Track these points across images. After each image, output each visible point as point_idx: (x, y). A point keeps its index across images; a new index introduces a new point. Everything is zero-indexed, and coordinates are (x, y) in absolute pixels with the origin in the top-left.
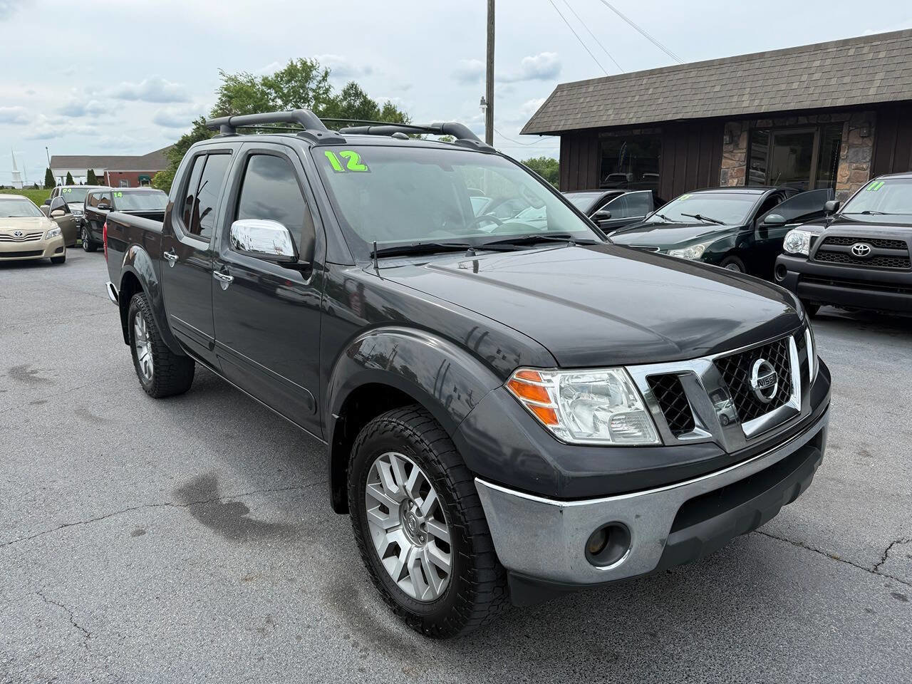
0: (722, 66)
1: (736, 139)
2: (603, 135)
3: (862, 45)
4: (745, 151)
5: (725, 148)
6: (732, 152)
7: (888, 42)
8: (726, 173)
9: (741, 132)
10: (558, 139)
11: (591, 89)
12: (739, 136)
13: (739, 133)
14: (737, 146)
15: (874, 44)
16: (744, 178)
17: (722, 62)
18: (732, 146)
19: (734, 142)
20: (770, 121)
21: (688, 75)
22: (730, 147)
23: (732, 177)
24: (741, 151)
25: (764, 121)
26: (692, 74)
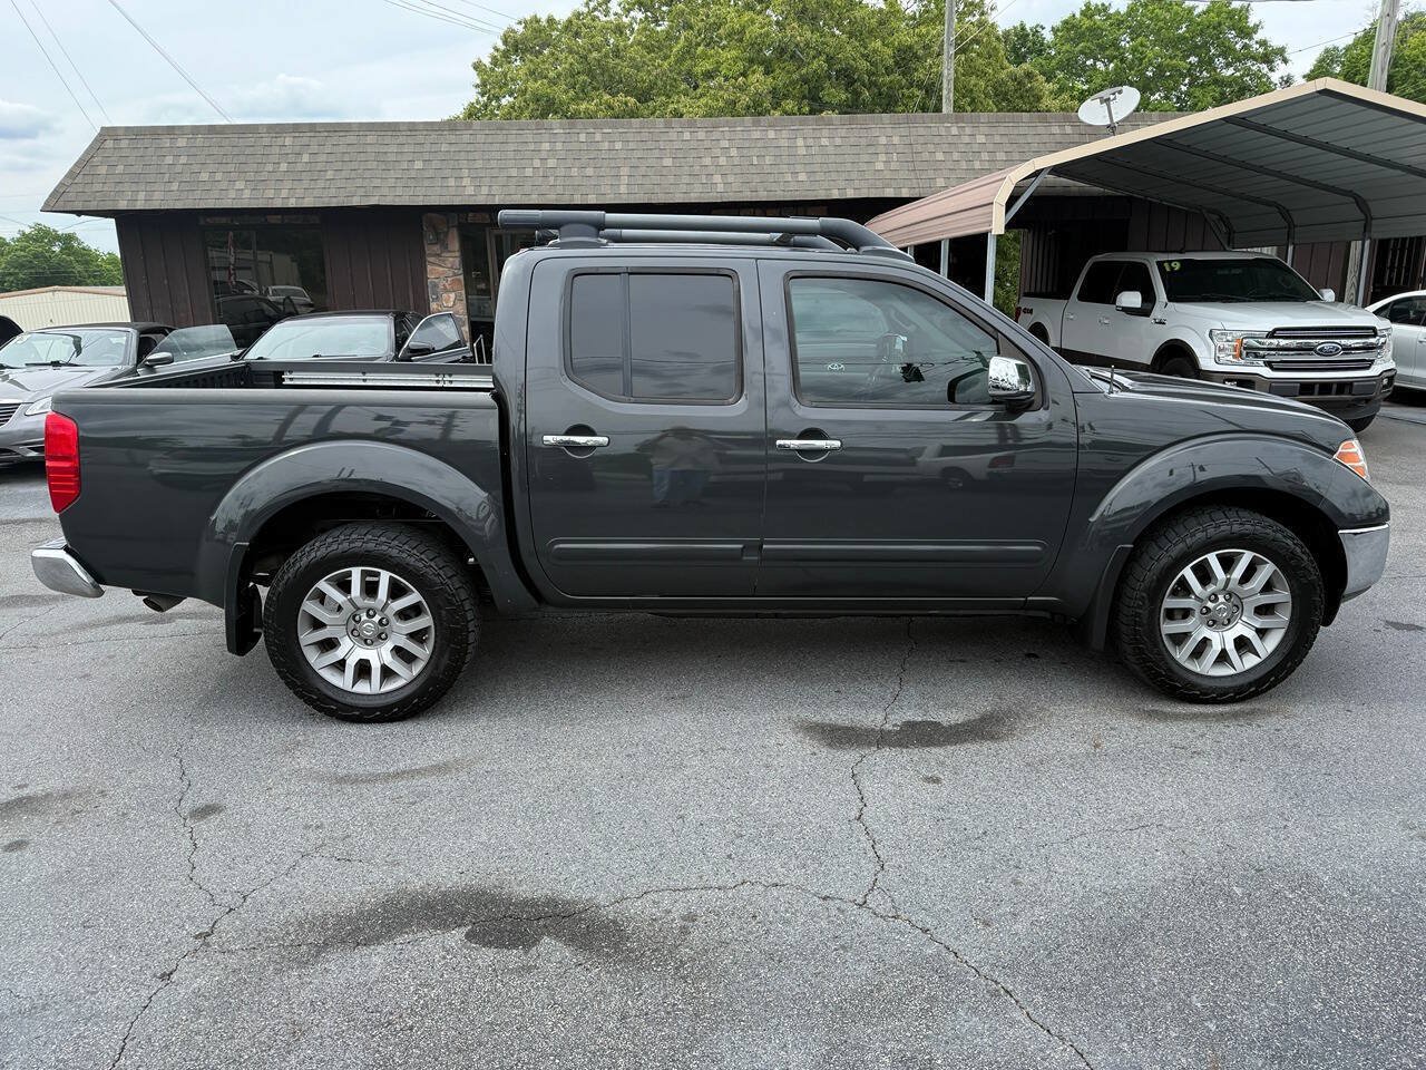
0: (414, 133)
1: (442, 236)
2: (208, 220)
3: (592, 130)
4: (457, 254)
5: (429, 249)
6: (439, 255)
7: (620, 130)
8: (435, 286)
9: (448, 228)
10: (112, 222)
11: (182, 142)
12: (446, 234)
13: (445, 230)
14: (445, 247)
15: (605, 131)
16: (463, 292)
17: (413, 128)
18: (438, 246)
19: (441, 241)
20: (487, 216)
21: (363, 140)
22: (436, 248)
23: (446, 290)
24: (453, 254)
25: (478, 215)
26: (370, 139)
